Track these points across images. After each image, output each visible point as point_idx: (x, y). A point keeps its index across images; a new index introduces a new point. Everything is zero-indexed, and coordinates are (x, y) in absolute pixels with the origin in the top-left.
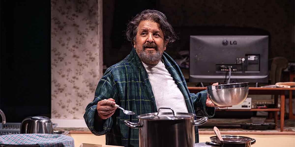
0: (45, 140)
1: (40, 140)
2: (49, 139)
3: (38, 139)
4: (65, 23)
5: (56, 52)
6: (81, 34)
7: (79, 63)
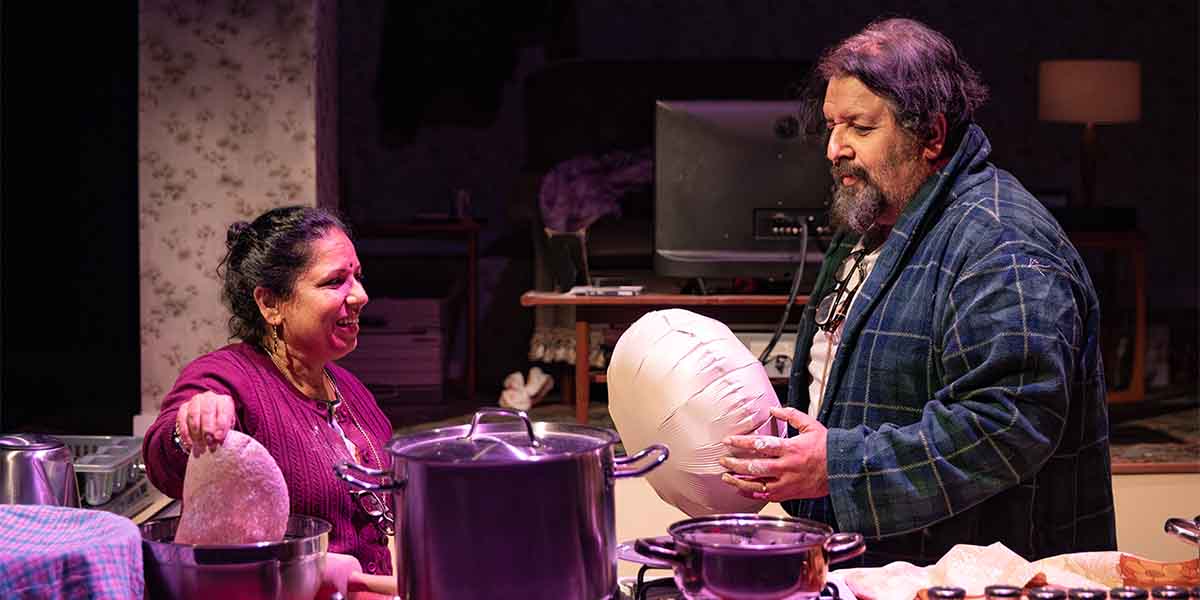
0: (37, 532)
1: (17, 533)
2: (53, 526)
3: (11, 527)
4: (188, 55)
5: (159, 166)
6: (248, 97)
7: (241, 203)
